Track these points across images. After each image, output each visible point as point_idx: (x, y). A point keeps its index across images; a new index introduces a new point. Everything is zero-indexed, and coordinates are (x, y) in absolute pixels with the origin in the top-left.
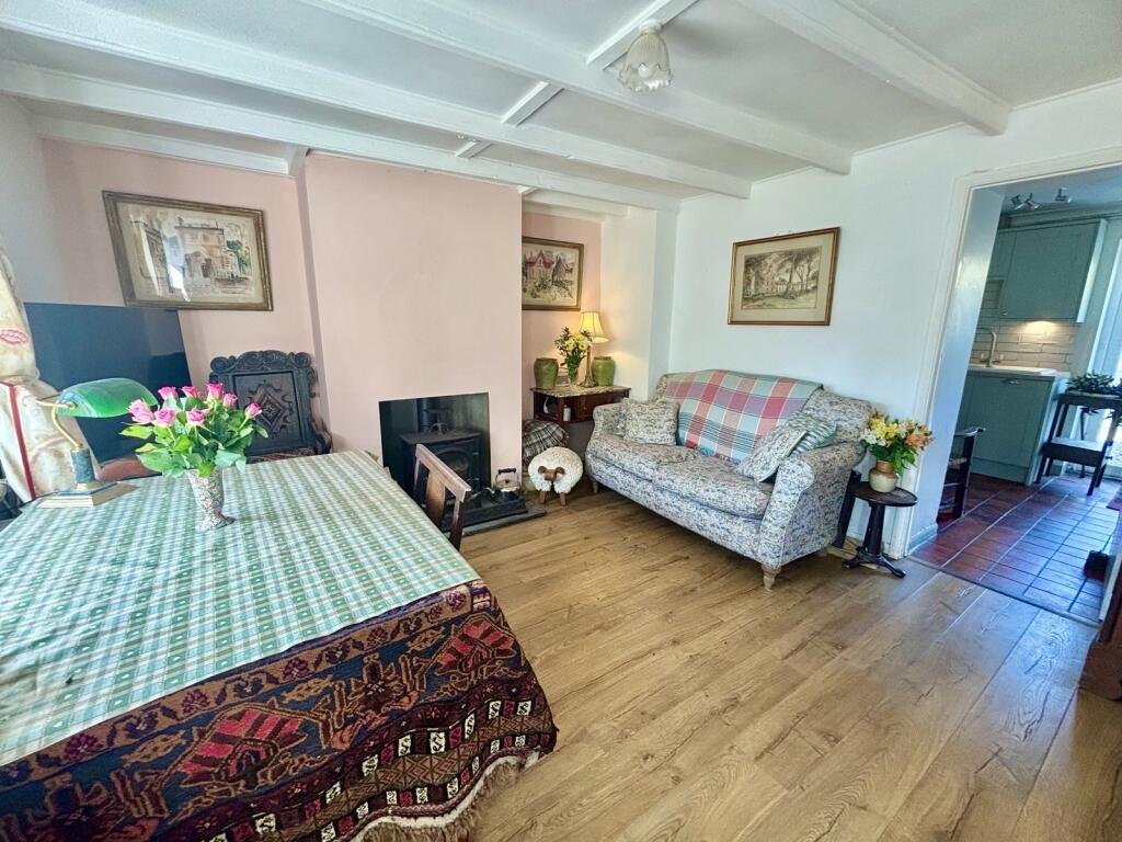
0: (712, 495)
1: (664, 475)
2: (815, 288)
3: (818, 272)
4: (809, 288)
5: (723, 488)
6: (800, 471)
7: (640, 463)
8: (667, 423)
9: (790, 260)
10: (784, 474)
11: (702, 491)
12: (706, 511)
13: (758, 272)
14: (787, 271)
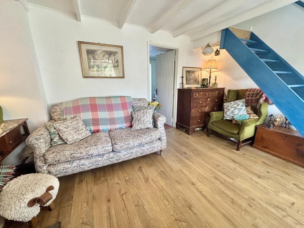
0: (148, 139)
1: (122, 144)
2: (118, 65)
3: (118, 60)
4: (116, 65)
5: (150, 135)
6: (164, 119)
7: (103, 147)
8: (83, 126)
9: (107, 54)
10: (160, 122)
11: (144, 140)
12: (143, 146)
13: (94, 56)
14: (107, 58)
